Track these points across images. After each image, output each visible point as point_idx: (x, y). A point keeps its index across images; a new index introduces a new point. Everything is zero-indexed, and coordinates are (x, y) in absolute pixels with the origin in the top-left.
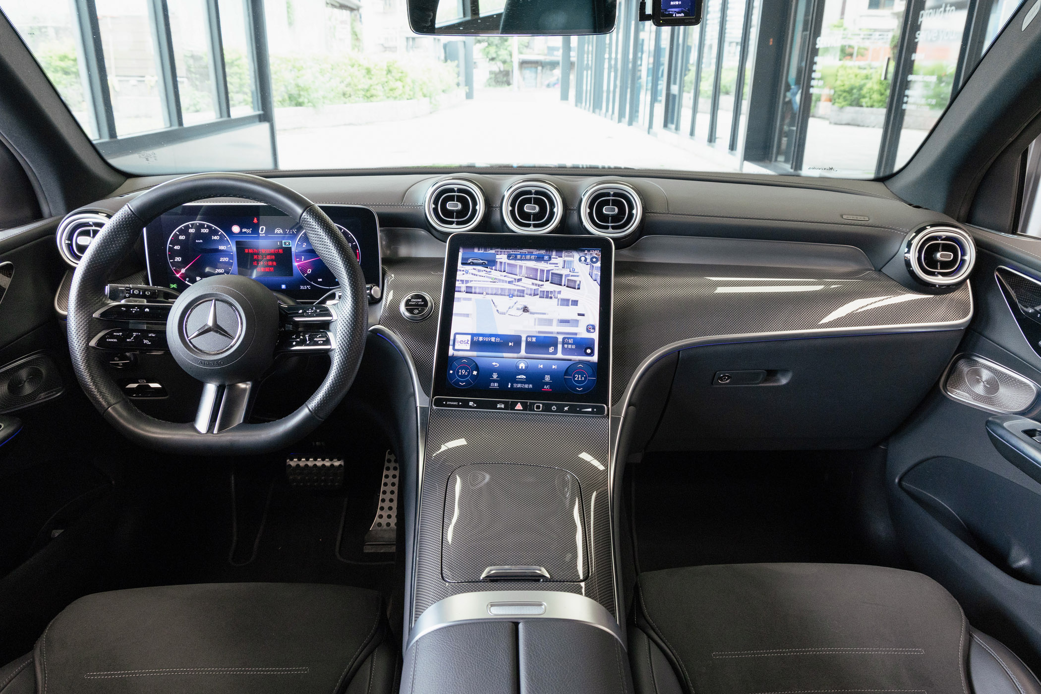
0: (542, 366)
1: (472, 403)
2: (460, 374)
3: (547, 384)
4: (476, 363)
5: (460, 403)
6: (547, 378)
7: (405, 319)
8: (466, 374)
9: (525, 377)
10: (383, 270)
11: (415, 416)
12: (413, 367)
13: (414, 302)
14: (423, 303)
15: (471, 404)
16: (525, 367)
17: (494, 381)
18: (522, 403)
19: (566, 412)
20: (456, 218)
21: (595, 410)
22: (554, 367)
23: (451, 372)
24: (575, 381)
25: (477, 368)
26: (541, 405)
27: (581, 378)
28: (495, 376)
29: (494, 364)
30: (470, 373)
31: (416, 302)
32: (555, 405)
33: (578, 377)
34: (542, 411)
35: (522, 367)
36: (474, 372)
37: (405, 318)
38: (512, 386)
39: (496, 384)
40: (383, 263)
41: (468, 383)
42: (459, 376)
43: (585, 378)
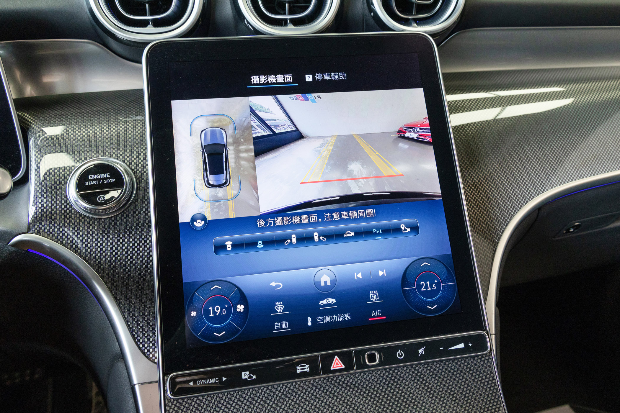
0: (360, 276)
1: (248, 373)
2: (212, 315)
3: (375, 306)
4: (239, 289)
5: (224, 379)
6: (374, 296)
7: (81, 215)
8: (224, 312)
9: (334, 301)
10: (22, 120)
11: (132, 401)
12: (114, 307)
13: (94, 180)
14: (113, 180)
15: (245, 375)
16: (331, 281)
17: (280, 318)
18: (342, 356)
19: (423, 357)
20: (151, 14)
21: (470, 344)
22: (381, 273)
23: (194, 314)
24: (422, 293)
25: (242, 298)
26: (377, 355)
27: (431, 287)
28: (280, 308)
29: (273, 284)
30: (231, 309)
31: (99, 180)
32: (401, 347)
33: (426, 286)
34: (381, 363)
35: (326, 282)
36: (239, 306)
37: (82, 212)
38: (314, 321)
39: (284, 324)
40: (17, 108)
41: (229, 329)
42: (210, 320)
43: (438, 285)
